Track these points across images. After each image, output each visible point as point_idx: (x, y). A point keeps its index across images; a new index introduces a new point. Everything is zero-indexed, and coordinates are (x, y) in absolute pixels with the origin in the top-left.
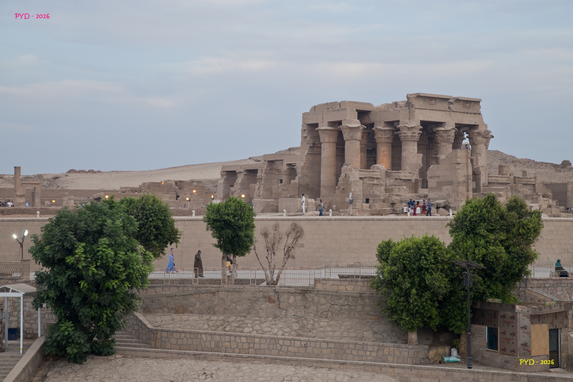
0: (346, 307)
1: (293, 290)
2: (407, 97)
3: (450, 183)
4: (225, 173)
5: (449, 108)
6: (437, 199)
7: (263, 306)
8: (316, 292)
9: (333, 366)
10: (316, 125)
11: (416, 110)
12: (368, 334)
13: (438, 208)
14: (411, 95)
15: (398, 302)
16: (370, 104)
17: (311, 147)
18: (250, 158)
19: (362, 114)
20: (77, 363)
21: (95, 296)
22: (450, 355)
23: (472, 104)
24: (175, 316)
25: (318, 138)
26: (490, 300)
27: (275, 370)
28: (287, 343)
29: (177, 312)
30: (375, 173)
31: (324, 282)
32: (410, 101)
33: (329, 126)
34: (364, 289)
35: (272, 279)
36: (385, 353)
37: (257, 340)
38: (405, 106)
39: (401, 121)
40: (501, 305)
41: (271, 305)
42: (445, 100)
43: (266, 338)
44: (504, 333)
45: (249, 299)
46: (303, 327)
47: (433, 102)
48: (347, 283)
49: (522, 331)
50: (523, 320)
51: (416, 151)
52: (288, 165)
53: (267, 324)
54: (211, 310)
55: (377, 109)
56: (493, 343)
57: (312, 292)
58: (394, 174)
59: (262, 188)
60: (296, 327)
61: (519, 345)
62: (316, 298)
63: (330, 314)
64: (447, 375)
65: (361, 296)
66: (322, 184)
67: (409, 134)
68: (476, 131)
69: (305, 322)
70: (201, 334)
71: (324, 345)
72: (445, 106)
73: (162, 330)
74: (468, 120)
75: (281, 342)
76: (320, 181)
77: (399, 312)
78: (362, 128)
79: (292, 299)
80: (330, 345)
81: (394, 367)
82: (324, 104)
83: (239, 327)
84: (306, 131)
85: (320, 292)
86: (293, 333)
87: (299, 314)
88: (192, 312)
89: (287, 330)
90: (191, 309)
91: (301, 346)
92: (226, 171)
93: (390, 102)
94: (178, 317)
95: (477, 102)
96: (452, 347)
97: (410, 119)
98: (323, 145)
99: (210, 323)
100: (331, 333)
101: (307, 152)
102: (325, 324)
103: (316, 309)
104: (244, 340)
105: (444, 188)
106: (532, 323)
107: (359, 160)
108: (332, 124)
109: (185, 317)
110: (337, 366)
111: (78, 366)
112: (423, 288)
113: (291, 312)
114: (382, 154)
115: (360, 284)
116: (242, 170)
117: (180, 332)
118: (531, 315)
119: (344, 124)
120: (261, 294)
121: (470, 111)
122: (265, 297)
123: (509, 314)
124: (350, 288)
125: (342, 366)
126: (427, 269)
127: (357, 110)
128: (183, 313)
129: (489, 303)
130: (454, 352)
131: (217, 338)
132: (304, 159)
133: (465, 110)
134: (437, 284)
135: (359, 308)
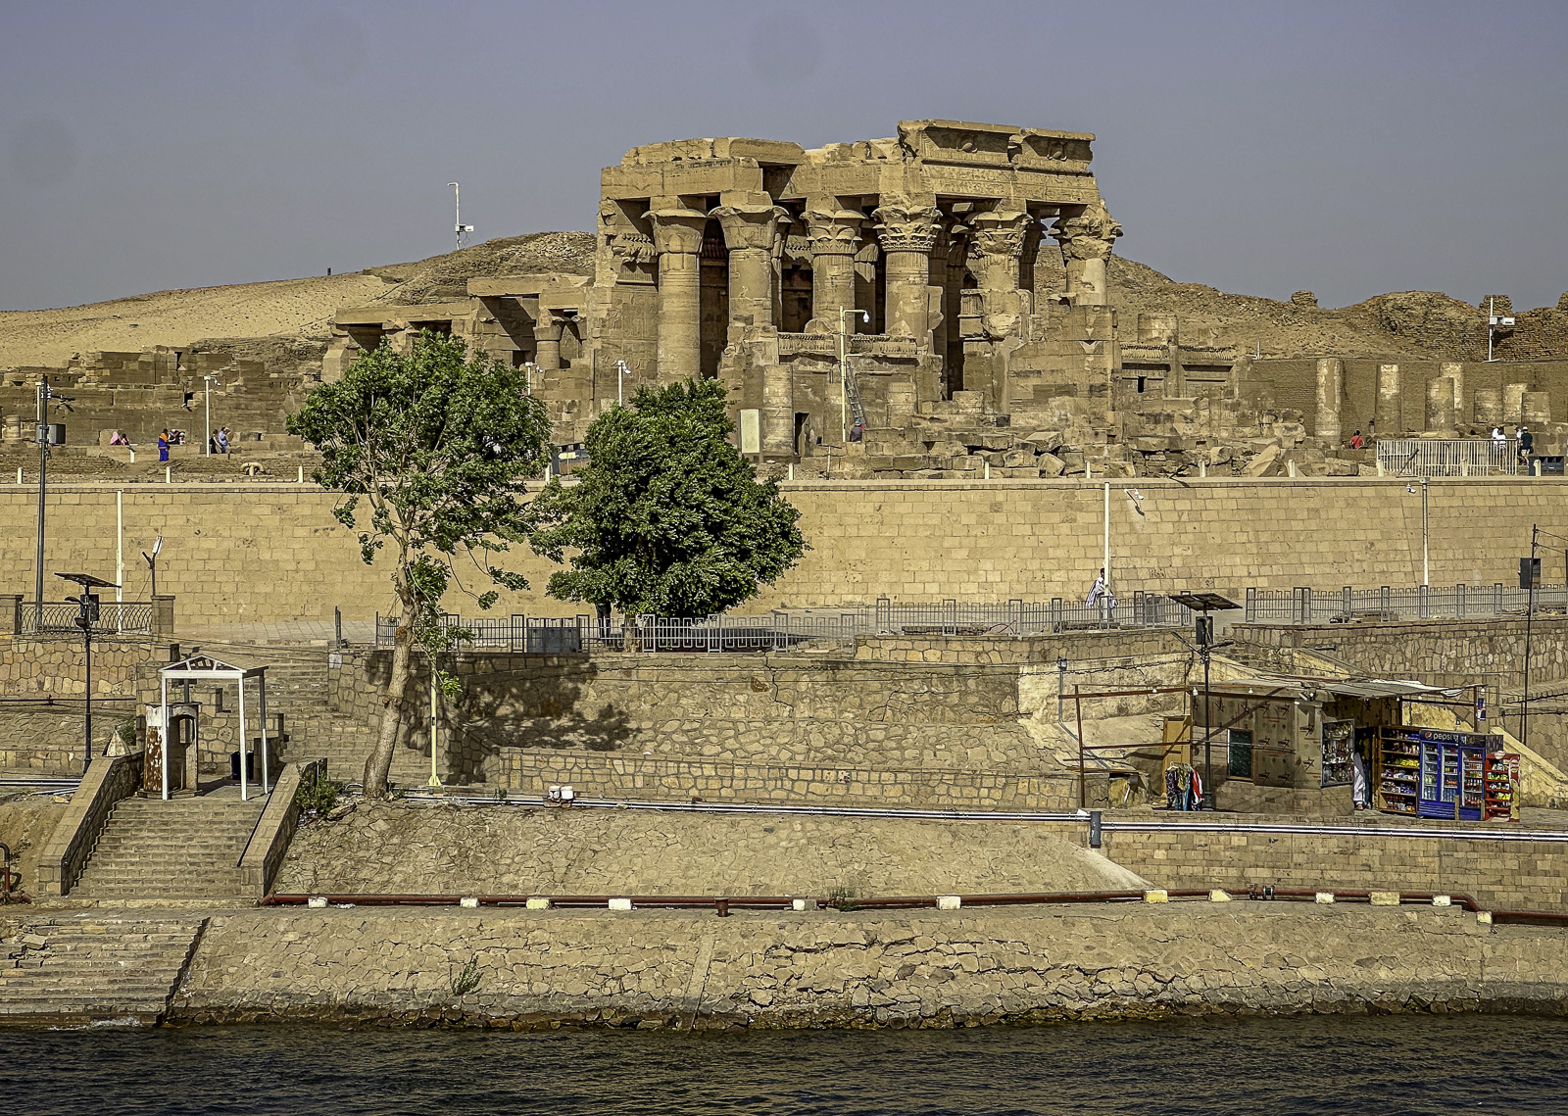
0: (926, 697)
1: (806, 662)
3: (1069, 390)
4: (345, 331)
5: (1011, 159)
6: (1034, 430)
7: (741, 698)
8: (858, 666)
10: (645, 204)
11: (925, 167)
13: (1039, 453)
16: (793, 146)
17: (628, 265)
23: (1070, 148)
28: (807, 775)
30: (825, 343)
32: (907, 140)
33: (683, 207)
34: (965, 657)
36: (1020, 791)
38: (894, 155)
39: (884, 195)
41: (757, 695)
42: (998, 137)
43: (758, 766)
45: (708, 684)
46: (834, 741)
47: (969, 143)
48: (926, 644)
49: (1302, 735)
51: (926, 278)
52: (556, 311)
53: (754, 736)
55: (813, 158)
57: (849, 665)
58: (872, 345)
62: (858, 679)
63: (889, 713)
65: (959, 672)
66: (662, 369)
67: (907, 229)
68: (1081, 221)
74: (1059, 190)
78: (777, 215)
79: (805, 681)
80: (902, 778)
83: (690, 743)
84: (614, 220)
85: (867, 666)
86: (814, 754)
87: (822, 714)
89: (801, 748)
92: (348, 325)
95: (1083, 143)
97: (908, 192)
98: (664, 259)
100: (898, 753)
101: (615, 277)
102: (882, 733)
103: (857, 701)
104: (707, 770)
105: (1055, 402)
107: (769, 303)
113: (803, 710)
114: (829, 285)
115: (956, 646)
116: (400, 323)
119: (725, 203)
120: (736, 671)
121: (1064, 166)
122: (744, 679)
124: (933, 655)
127: (761, 164)
131: (649, 767)
132: (608, 298)
133: (1053, 164)
135: (954, 698)
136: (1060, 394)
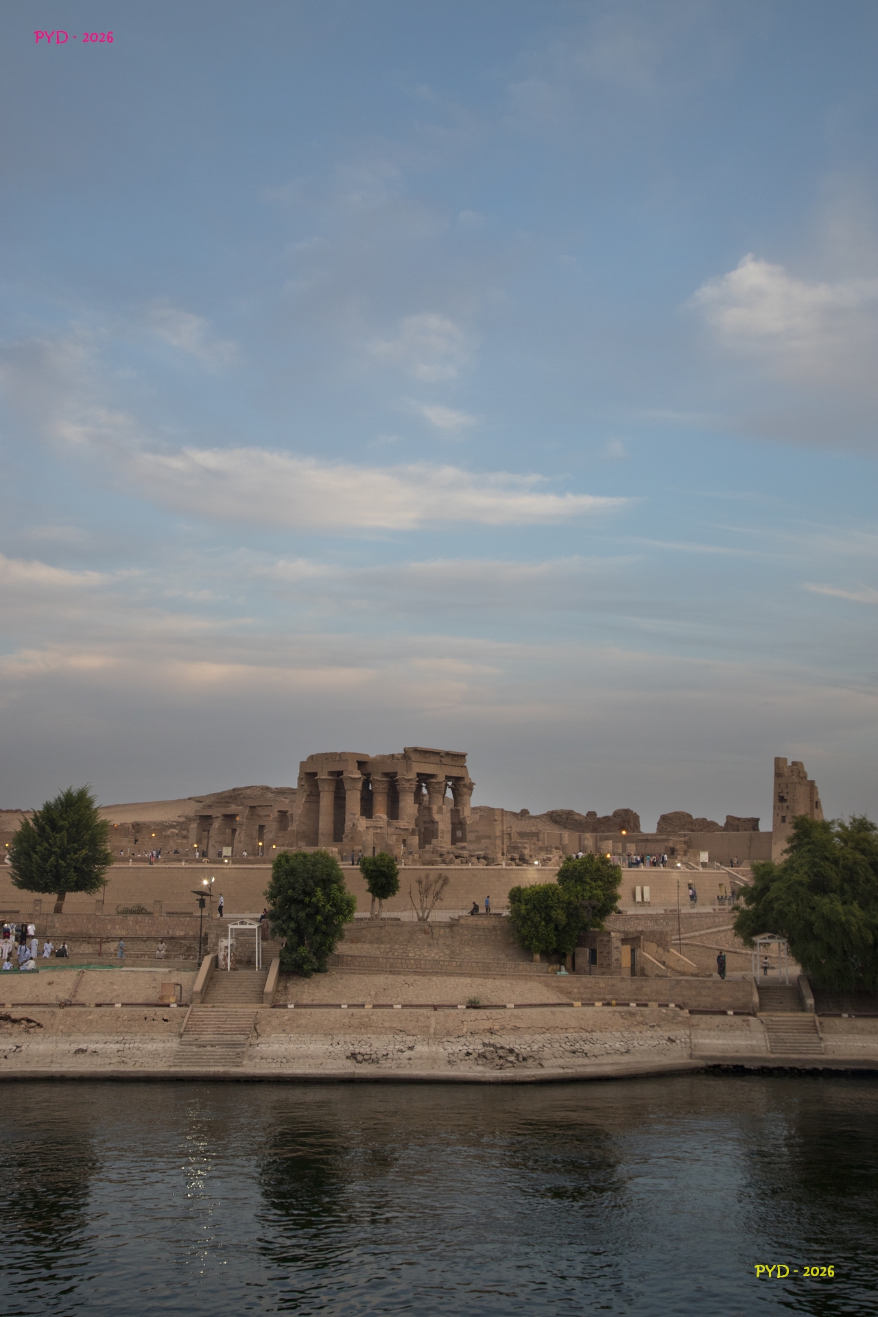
0: (483, 937)
1: (443, 925)
2: (404, 750)
3: (489, 837)
4: (198, 818)
5: (440, 761)
6: (475, 851)
7: (420, 937)
9: (496, 977)
10: (315, 774)
11: (413, 763)
12: (502, 956)
13: (478, 858)
14: (408, 748)
15: (530, 931)
16: (367, 755)
17: (308, 795)
18: (189, 799)
19: (362, 764)
20: (307, 977)
21: (324, 927)
22: (560, 970)
23: (459, 758)
24: (351, 945)
25: (317, 786)
26: (591, 929)
27: (457, 980)
28: (446, 963)
29: (352, 942)
30: (379, 823)
31: (466, 918)
32: (407, 754)
33: (329, 775)
34: (496, 923)
35: (423, 917)
36: (521, 968)
37: (422, 962)
38: (402, 759)
39: (399, 772)
40: (600, 932)
41: (426, 936)
42: (436, 753)
43: (430, 960)
44: (602, 952)
45: (409, 932)
46: (453, 952)
47: (427, 755)
48: (483, 919)
49: (615, 950)
50: (616, 943)
51: (413, 802)
52: (279, 811)
53: (425, 950)
54: (379, 941)
55: (373, 759)
56: (593, 960)
58: (395, 824)
59: (243, 834)
60: (447, 952)
61: (613, 959)
62: (460, 930)
63: (471, 942)
64: (577, 980)
65: (495, 928)
66: (320, 831)
67: (407, 785)
68: (463, 783)
69: (454, 948)
70: (378, 958)
71: (474, 965)
72: (436, 759)
73: (347, 956)
74: (456, 772)
75: (441, 963)
76: (318, 829)
77: (529, 939)
78: (363, 779)
79: (442, 931)
80: (479, 964)
81: (540, 976)
82: (323, 754)
83: (404, 952)
84: (304, 779)
85: (463, 926)
86: (447, 956)
87: (448, 943)
88: (364, 942)
89: (442, 954)
90: (363, 939)
91: (457, 966)
92: (200, 816)
93: (387, 754)
94: (354, 946)
95: (463, 756)
96: (561, 965)
97: (407, 771)
98: (321, 794)
99: (380, 950)
100: (475, 956)
101: (304, 800)
102: (469, 950)
103: (460, 938)
104: (412, 962)
105: (483, 841)
106: (622, 945)
107: (359, 809)
108: (331, 773)
109: (359, 946)
110: (499, 977)
111: (307, 980)
112: (548, 920)
113: (441, 941)
114: (379, 803)
115: (494, 919)
116: (219, 815)
117: (362, 957)
118: (622, 939)
119: (345, 774)
120: (418, 928)
121: (458, 764)
122: (421, 930)
123: (606, 938)
124: (485, 922)
125: (502, 977)
126: (552, 907)
127: (357, 761)
128: (357, 942)
129: (591, 932)
130: (563, 968)
131: (391, 961)
132: (301, 807)
133: (454, 763)
134: (560, 917)
135: (493, 937)
136: (486, 838)
